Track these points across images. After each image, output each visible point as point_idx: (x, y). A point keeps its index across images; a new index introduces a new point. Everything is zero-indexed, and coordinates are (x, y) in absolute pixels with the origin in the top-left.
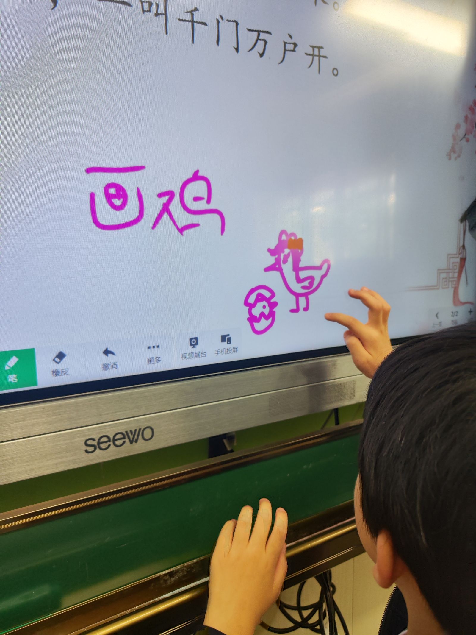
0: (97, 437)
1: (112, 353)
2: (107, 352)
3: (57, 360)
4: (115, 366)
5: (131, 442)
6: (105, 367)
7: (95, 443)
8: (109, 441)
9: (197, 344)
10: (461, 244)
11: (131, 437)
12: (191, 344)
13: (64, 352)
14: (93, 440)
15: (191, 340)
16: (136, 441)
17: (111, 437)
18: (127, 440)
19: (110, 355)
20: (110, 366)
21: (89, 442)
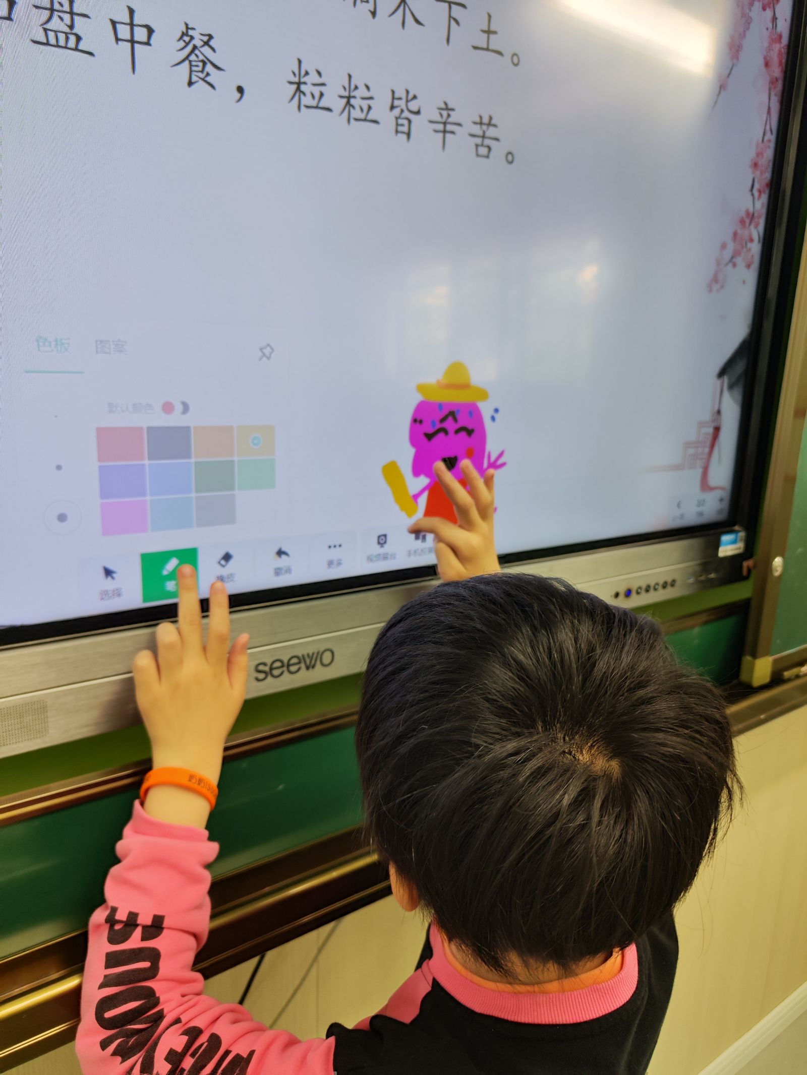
0: (269, 662)
1: (285, 553)
2: (280, 553)
3: (223, 562)
4: (288, 571)
5: (308, 668)
6: (278, 572)
7: (267, 669)
8: (283, 666)
9: (385, 542)
10: (716, 408)
11: (308, 661)
12: (379, 543)
13: (232, 552)
14: (265, 664)
15: (379, 537)
16: (313, 667)
17: (286, 661)
18: (303, 665)
19: (284, 557)
20: (283, 572)
21: (261, 668)
